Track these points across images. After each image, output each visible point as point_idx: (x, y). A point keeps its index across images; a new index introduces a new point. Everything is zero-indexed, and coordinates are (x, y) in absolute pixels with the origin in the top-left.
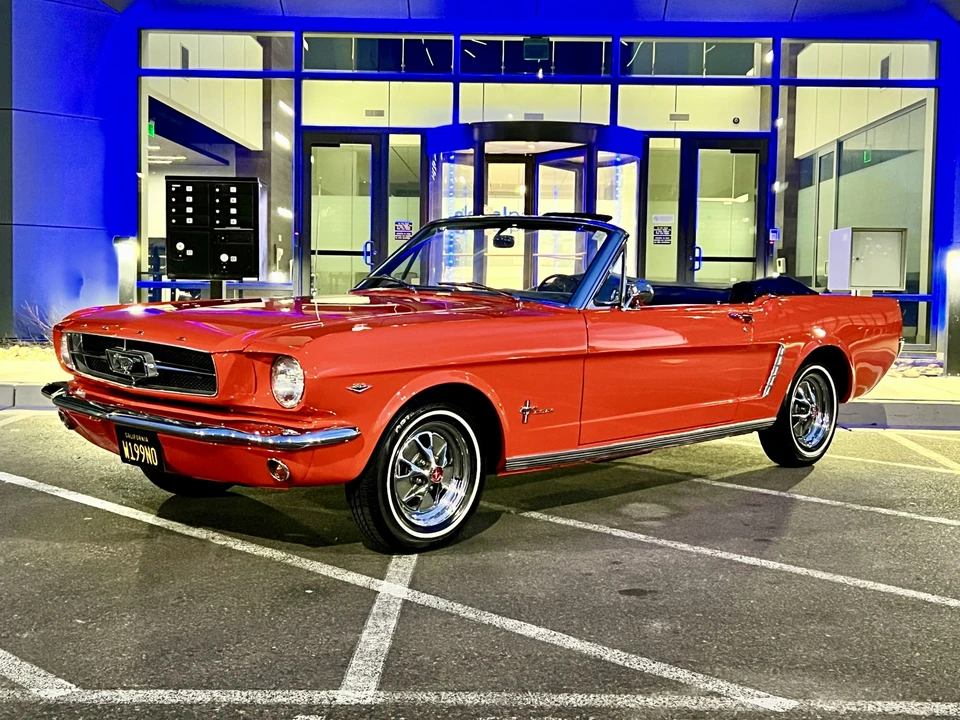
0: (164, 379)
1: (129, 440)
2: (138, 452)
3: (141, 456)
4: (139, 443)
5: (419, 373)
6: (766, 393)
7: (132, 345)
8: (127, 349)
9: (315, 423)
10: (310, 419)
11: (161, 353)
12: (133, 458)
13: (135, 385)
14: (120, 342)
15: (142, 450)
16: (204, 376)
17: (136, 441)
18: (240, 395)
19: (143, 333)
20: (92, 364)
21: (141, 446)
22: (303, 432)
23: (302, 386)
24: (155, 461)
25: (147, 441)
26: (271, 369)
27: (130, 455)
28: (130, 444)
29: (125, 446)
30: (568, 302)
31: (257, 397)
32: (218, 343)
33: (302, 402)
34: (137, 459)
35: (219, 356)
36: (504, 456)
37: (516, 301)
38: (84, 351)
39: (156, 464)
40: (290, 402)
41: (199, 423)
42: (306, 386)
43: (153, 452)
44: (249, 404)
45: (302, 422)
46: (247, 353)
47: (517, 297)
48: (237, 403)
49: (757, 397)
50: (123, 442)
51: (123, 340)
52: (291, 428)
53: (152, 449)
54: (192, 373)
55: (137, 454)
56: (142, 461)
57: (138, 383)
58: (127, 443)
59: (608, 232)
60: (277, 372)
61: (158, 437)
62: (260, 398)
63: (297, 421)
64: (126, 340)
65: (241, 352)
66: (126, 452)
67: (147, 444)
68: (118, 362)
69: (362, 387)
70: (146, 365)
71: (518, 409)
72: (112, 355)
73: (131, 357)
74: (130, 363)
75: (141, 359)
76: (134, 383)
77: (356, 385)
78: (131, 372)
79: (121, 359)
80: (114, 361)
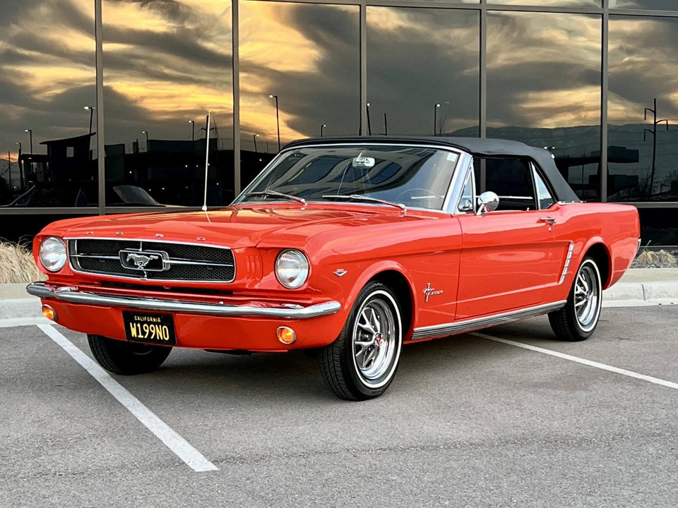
0: (175, 271)
1: (137, 322)
2: (147, 331)
3: (150, 334)
4: (149, 324)
5: (367, 262)
6: (561, 282)
7: (147, 246)
8: (143, 250)
9: (314, 299)
10: (309, 296)
11: (173, 250)
12: (140, 336)
13: (148, 277)
14: (135, 245)
15: (152, 329)
16: (219, 266)
17: (146, 322)
18: (250, 281)
19: (162, 236)
20: (85, 264)
21: (152, 326)
22: (306, 305)
23: (307, 271)
24: (166, 337)
25: (159, 321)
26: (276, 260)
27: (138, 334)
28: (139, 325)
29: (133, 327)
30: (442, 209)
31: (262, 281)
32: (234, 241)
33: (306, 284)
34: (146, 337)
35: (237, 251)
36: (413, 327)
37: (402, 209)
38: (78, 253)
39: (167, 339)
40: (293, 285)
41: (222, 303)
42: (310, 271)
43: (165, 329)
44: (256, 287)
45: (303, 299)
46: (259, 248)
47: (402, 206)
48: (247, 287)
49: (555, 284)
50: (131, 324)
51: (139, 242)
52: (296, 303)
53: (165, 327)
54: (206, 266)
55: (146, 333)
56: (152, 337)
57: (151, 275)
58: (135, 324)
59: (459, 154)
60: (281, 262)
61: (172, 316)
62: (266, 282)
63: (298, 299)
64: (143, 242)
65: (255, 247)
66: (134, 332)
67: (158, 324)
68: (132, 261)
69: (341, 272)
70: (164, 261)
71: (424, 291)
72: (126, 254)
73: (149, 256)
74: (146, 260)
75: (159, 256)
76: (146, 276)
77: (339, 271)
78: (145, 267)
79: (136, 258)
80: (128, 260)
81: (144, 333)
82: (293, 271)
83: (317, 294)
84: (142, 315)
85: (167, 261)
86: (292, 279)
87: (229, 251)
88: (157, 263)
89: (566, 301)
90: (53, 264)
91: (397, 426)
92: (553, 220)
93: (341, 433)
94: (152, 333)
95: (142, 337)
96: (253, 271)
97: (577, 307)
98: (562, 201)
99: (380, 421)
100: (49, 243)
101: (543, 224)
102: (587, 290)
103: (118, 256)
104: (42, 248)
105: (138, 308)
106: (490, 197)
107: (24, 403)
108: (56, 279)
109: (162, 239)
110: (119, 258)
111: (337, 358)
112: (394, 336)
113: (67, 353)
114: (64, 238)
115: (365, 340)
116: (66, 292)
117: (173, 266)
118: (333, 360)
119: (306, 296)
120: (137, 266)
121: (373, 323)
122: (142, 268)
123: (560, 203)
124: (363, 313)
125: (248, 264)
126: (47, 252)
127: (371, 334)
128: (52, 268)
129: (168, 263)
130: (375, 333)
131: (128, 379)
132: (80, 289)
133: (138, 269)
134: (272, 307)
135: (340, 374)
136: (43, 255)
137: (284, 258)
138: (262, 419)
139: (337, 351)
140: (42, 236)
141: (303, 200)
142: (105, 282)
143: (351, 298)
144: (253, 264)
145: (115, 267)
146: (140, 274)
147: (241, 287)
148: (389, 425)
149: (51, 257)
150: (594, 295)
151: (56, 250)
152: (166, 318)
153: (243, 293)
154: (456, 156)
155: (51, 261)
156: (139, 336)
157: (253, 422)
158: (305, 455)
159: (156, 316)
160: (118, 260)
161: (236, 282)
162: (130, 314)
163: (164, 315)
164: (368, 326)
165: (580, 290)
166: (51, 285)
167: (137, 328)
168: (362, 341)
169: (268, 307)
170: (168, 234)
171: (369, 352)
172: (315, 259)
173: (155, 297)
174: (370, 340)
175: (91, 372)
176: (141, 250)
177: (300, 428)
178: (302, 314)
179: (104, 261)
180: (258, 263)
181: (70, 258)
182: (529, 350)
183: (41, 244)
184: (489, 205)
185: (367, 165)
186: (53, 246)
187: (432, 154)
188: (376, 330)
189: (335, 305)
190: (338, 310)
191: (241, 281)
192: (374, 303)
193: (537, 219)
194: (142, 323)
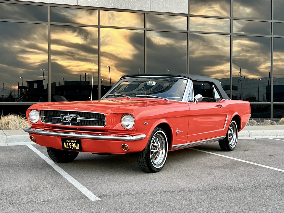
0: (82, 122)
1: (67, 142)
2: (71, 146)
3: (72, 147)
4: (72, 143)
5: (156, 120)
6: (224, 129)
7: (71, 113)
8: (70, 114)
9: (136, 133)
10: (134, 132)
11: (82, 114)
12: (68, 148)
13: (71, 125)
14: (67, 112)
16: (99, 121)
17: (71, 142)
18: (111, 126)
19: (77, 109)
20: (47, 120)
21: (73, 144)
22: (133, 136)
23: (133, 122)
24: (78, 148)
26: (121, 118)
27: (67, 147)
28: (67, 143)
29: (65, 144)
30: (182, 101)
31: (116, 126)
32: (106, 111)
33: (133, 127)
34: (70, 148)
35: (107, 115)
36: (172, 145)
37: (167, 100)
38: (44, 116)
39: (78, 149)
40: (128, 128)
41: (100, 135)
42: (135, 122)
43: (78, 145)
44: (114, 129)
45: (131, 133)
46: (115, 114)
47: (167, 99)
48: (110, 128)
49: (222, 130)
51: (68, 111)
52: (129, 135)
53: (78, 144)
54: (94, 120)
56: (73, 148)
57: (72, 124)
59: (188, 80)
60: (124, 119)
61: (81, 140)
62: (118, 127)
63: (130, 133)
64: (70, 111)
65: (113, 113)
66: (65, 146)
67: (75, 143)
68: (65, 118)
69: (146, 123)
70: (78, 118)
71: (176, 131)
72: (63, 116)
73: (72, 116)
74: (71, 118)
75: (76, 117)
77: (145, 123)
78: (70, 121)
79: (67, 117)
80: (63, 118)
81: (69, 147)
82: (128, 123)
83: (137, 131)
84: (69, 140)
85: (79, 119)
86: (127, 126)
87: (103, 115)
88: (75, 119)
89: (225, 136)
90: (34, 120)
91: (168, 183)
92: (221, 106)
93: (147, 185)
94: (73, 147)
96: (113, 123)
97: (229, 138)
98: (224, 99)
99: (161, 181)
100: (32, 112)
101: (218, 107)
102: (233, 132)
104: (30, 114)
105: (67, 137)
106: (199, 96)
107: (22, 174)
108: (35, 126)
109: (77, 110)
110: (60, 117)
111: (144, 156)
112: (165, 148)
113: (38, 155)
114: (39, 110)
115: (154, 150)
116: (39, 131)
117: (81, 120)
118: (143, 157)
119: (133, 132)
120: (67, 121)
121: (157, 143)
122: (69, 122)
123: (223, 99)
124: (154, 139)
125: (111, 120)
126: (32, 115)
127: (157, 147)
128: (34, 122)
129: (79, 120)
130: (158, 147)
131: (62, 165)
132: (45, 130)
133: (68, 122)
134: (119, 136)
135: (145, 162)
136: (30, 117)
137: (125, 117)
138: (115, 180)
139: (144, 153)
140: (30, 109)
141: (129, 97)
142: (54, 127)
143: (150, 133)
144: (112, 120)
145: (59, 121)
146: (68, 124)
147: (108, 129)
148: (165, 182)
149: (33, 117)
150: (235, 134)
151: (35, 115)
152: (78, 141)
153: (109, 131)
154: (186, 81)
155: (33, 119)
157: (112, 181)
158: (135, 194)
159: (74, 140)
160: (60, 118)
161: (106, 127)
162: (64, 139)
163: (77, 140)
164: (155, 144)
165: (230, 132)
166: (33, 128)
167: (67, 145)
168: (153, 150)
169: (118, 136)
170: (79, 108)
171: (156, 154)
172: (137, 118)
173: (74, 132)
174: (156, 150)
175: (47, 162)
176: (69, 114)
177: (131, 183)
178: (132, 139)
179: (54, 119)
180: (114, 120)
181: (41, 117)
182: (212, 154)
183: (29, 112)
184: (199, 100)
185: (152, 84)
186: (34, 113)
187: (177, 80)
188: (159, 146)
189: (144, 136)
190: (145, 138)
191: (108, 126)
192: (157, 135)
193: (216, 105)
194: (69, 143)
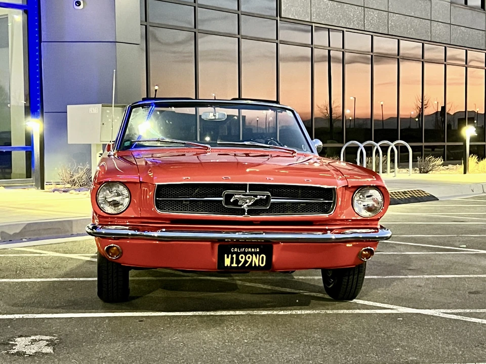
1: (235, 253)
2: (243, 260)
4: (245, 254)
7: (253, 187)
12: (234, 265)
14: (242, 187)
15: (249, 258)
21: (249, 255)
24: (262, 263)
25: (258, 250)
27: (232, 262)
28: (234, 256)
29: (228, 257)
34: (240, 265)
35: (338, 189)
39: (263, 265)
43: (263, 257)
50: (226, 255)
51: (247, 184)
53: (262, 255)
55: (241, 261)
56: (247, 265)
58: (230, 255)
62: (348, 213)
64: (249, 184)
66: (227, 262)
67: (256, 253)
68: (236, 201)
70: (270, 200)
73: (255, 196)
74: (252, 200)
75: (268, 196)
76: (246, 213)
78: (249, 206)
79: (242, 198)
80: (232, 201)
81: (238, 262)
87: (333, 190)
94: (247, 262)
95: (236, 265)
103: (222, 197)
109: (271, 181)
110: (221, 199)
120: (240, 206)
122: (246, 207)
145: (214, 207)
146: (242, 212)
152: (266, 247)
156: (232, 265)
159: (254, 247)
160: (220, 201)
162: (225, 247)
167: (232, 258)
176: (248, 191)
181: (157, 200)
194: (238, 254)
